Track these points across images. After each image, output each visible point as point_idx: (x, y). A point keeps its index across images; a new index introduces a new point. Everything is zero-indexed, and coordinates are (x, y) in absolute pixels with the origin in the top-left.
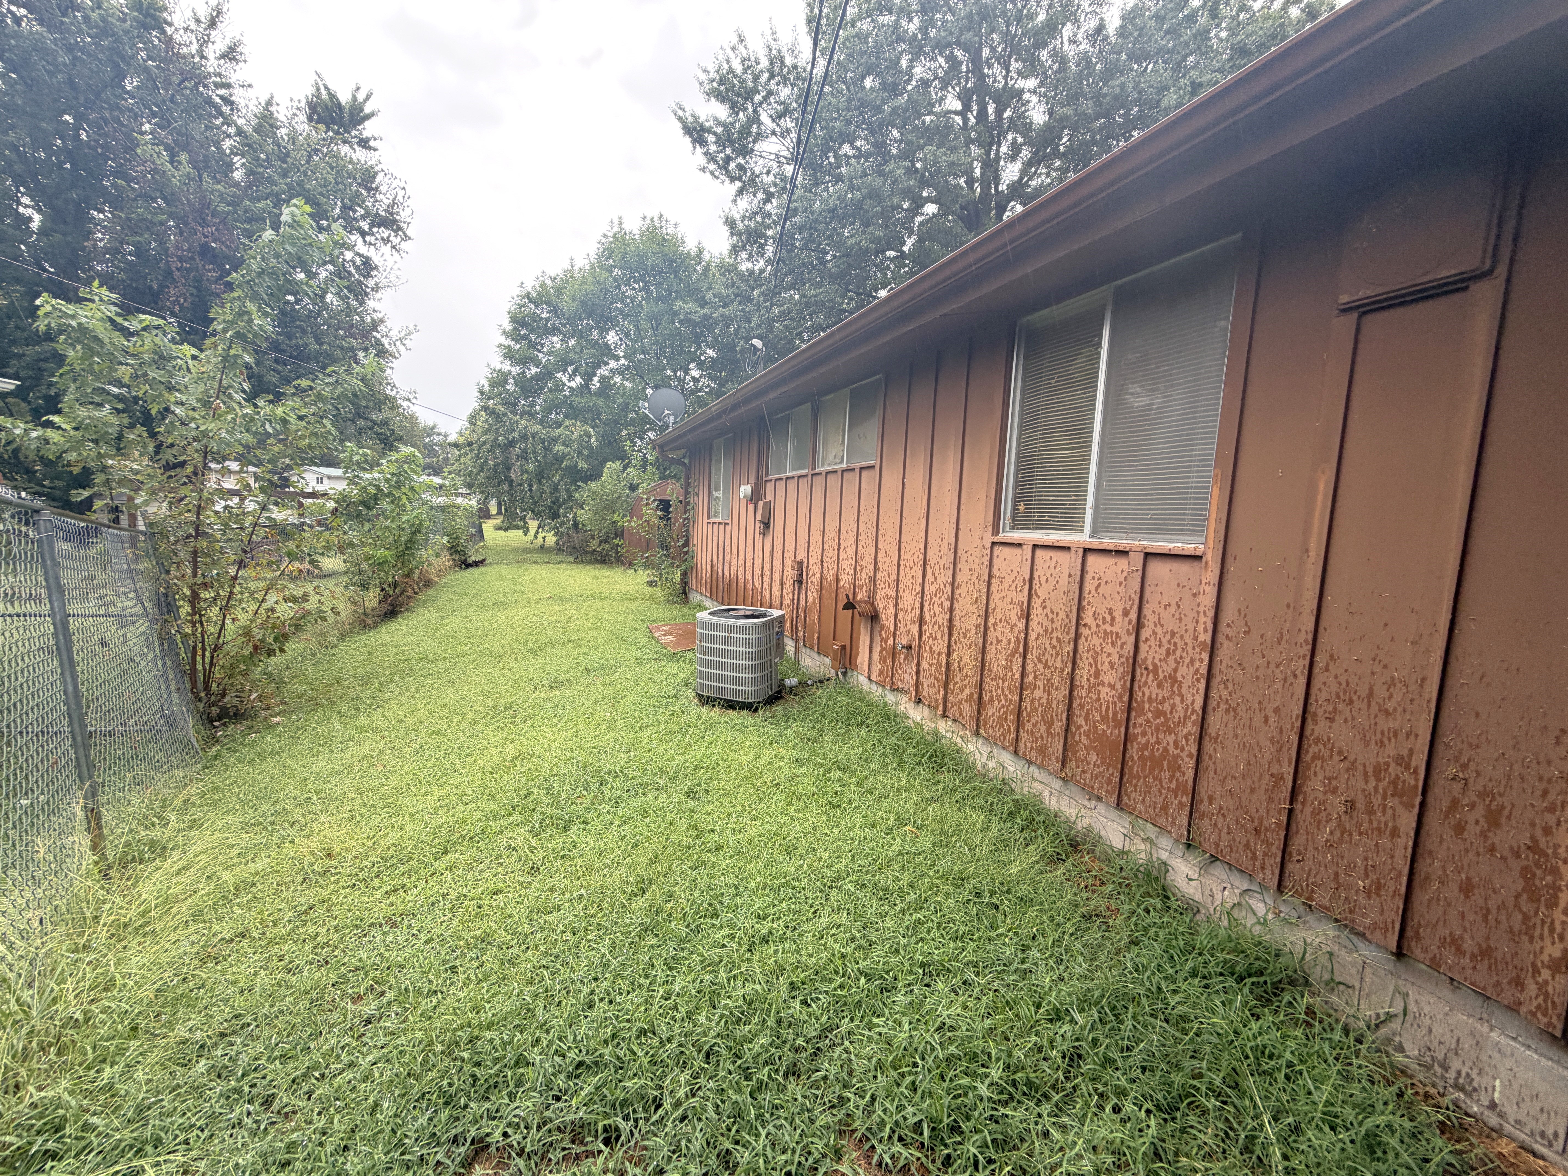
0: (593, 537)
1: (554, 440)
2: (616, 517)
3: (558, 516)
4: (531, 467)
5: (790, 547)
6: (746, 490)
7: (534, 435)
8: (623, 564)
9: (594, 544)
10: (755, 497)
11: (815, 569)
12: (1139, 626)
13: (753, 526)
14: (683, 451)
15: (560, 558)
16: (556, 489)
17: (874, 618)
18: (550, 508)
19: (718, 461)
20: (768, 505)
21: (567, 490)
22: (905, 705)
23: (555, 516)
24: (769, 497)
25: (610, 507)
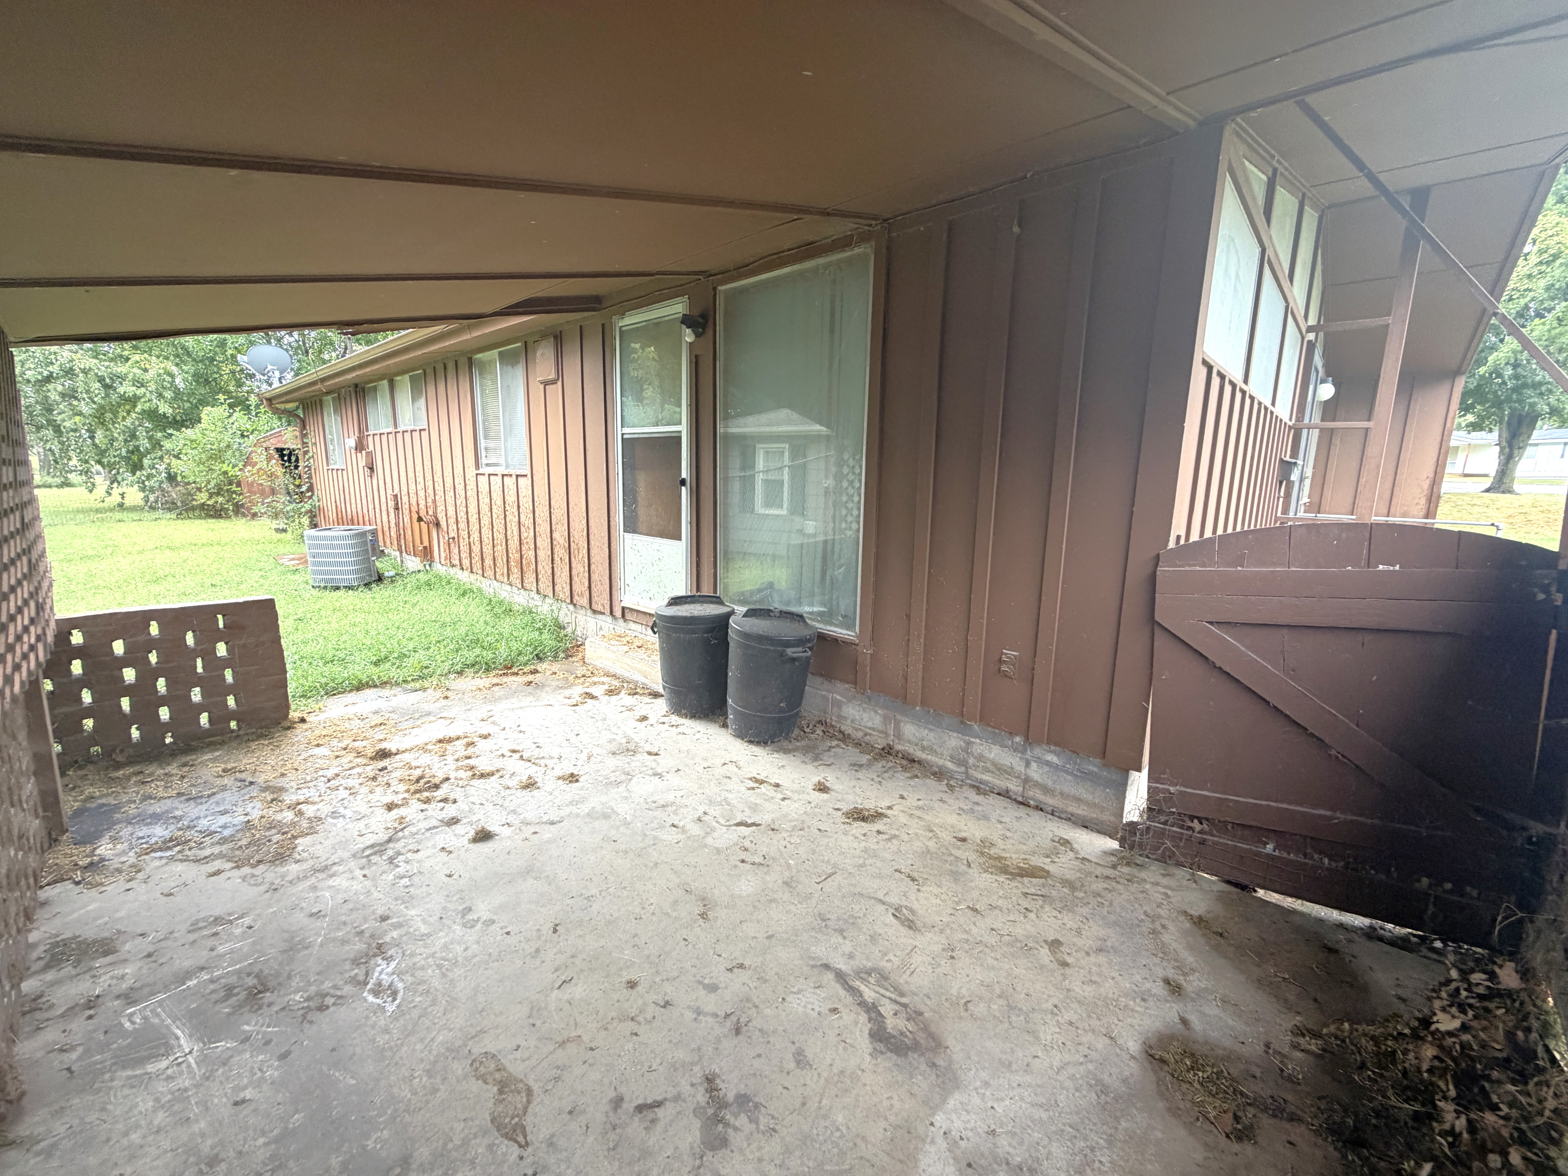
0: (199, 490)
1: (122, 378)
2: (225, 467)
3: (141, 468)
4: (85, 409)
5: (389, 485)
6: (351, 442)
7: (85, 372)
8: (244, 515)
9: (202, 497)
10: (360, 446)
11: (405, 499)
12: (519, 507)
13: (363, 472)
14: (297, 404)
15: (156, 514)
16: (133, 436)
17: (438, 525)
18: (127, 459)
19: (329, 415)
20: (369, 454)
21: (150, 438)
22: (455, 572)
23: (136, 467)
24: (371, 448)
25: (217, 456)
